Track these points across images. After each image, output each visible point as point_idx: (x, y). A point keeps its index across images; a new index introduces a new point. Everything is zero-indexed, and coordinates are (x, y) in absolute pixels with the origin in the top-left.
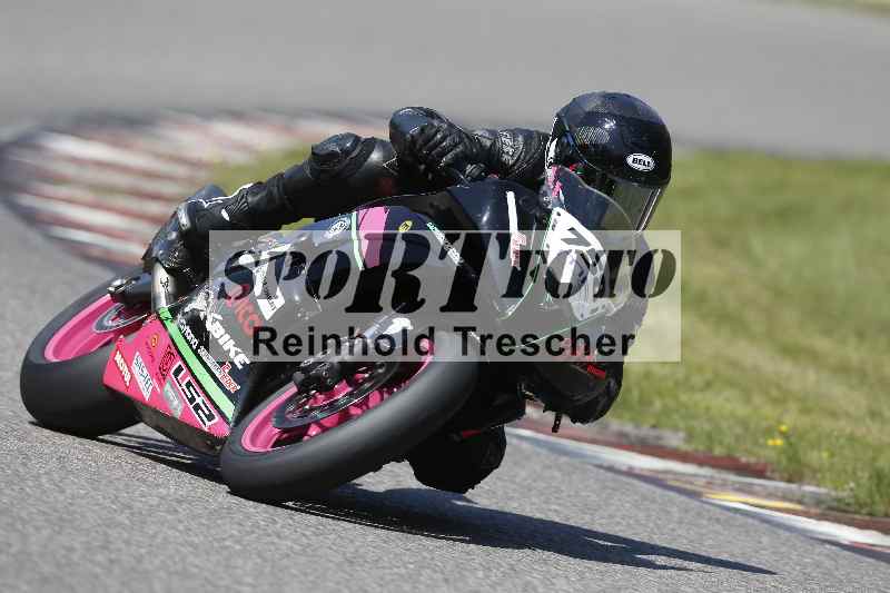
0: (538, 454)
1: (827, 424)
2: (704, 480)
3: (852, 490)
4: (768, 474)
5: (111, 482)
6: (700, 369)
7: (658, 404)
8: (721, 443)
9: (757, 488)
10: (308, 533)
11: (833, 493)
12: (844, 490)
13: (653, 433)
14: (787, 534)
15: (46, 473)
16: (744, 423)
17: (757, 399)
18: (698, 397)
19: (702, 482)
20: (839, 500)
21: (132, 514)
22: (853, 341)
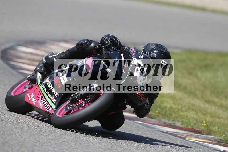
0: (143, 128)
1: (217, 120)
2: (186, 135)
3: (224, 137)
4: (202, 133)
5: (34, 135)
6: (185, 106)
7: (174, 115)
8: (190, 125)
9: (200, 137)
10: (84, 148)
11: (219, 138)
12: (222, 137)
13: (173, 122)
14: (207, 148)
15: (18, 133)
16: (196, 120)
17: (199, 114)
18: (184, 113)
19: (185, 135)
20: (221, 140)
21: (40, 143)
22: (224, 99)
